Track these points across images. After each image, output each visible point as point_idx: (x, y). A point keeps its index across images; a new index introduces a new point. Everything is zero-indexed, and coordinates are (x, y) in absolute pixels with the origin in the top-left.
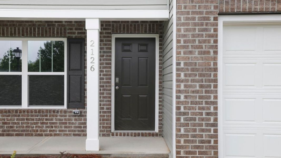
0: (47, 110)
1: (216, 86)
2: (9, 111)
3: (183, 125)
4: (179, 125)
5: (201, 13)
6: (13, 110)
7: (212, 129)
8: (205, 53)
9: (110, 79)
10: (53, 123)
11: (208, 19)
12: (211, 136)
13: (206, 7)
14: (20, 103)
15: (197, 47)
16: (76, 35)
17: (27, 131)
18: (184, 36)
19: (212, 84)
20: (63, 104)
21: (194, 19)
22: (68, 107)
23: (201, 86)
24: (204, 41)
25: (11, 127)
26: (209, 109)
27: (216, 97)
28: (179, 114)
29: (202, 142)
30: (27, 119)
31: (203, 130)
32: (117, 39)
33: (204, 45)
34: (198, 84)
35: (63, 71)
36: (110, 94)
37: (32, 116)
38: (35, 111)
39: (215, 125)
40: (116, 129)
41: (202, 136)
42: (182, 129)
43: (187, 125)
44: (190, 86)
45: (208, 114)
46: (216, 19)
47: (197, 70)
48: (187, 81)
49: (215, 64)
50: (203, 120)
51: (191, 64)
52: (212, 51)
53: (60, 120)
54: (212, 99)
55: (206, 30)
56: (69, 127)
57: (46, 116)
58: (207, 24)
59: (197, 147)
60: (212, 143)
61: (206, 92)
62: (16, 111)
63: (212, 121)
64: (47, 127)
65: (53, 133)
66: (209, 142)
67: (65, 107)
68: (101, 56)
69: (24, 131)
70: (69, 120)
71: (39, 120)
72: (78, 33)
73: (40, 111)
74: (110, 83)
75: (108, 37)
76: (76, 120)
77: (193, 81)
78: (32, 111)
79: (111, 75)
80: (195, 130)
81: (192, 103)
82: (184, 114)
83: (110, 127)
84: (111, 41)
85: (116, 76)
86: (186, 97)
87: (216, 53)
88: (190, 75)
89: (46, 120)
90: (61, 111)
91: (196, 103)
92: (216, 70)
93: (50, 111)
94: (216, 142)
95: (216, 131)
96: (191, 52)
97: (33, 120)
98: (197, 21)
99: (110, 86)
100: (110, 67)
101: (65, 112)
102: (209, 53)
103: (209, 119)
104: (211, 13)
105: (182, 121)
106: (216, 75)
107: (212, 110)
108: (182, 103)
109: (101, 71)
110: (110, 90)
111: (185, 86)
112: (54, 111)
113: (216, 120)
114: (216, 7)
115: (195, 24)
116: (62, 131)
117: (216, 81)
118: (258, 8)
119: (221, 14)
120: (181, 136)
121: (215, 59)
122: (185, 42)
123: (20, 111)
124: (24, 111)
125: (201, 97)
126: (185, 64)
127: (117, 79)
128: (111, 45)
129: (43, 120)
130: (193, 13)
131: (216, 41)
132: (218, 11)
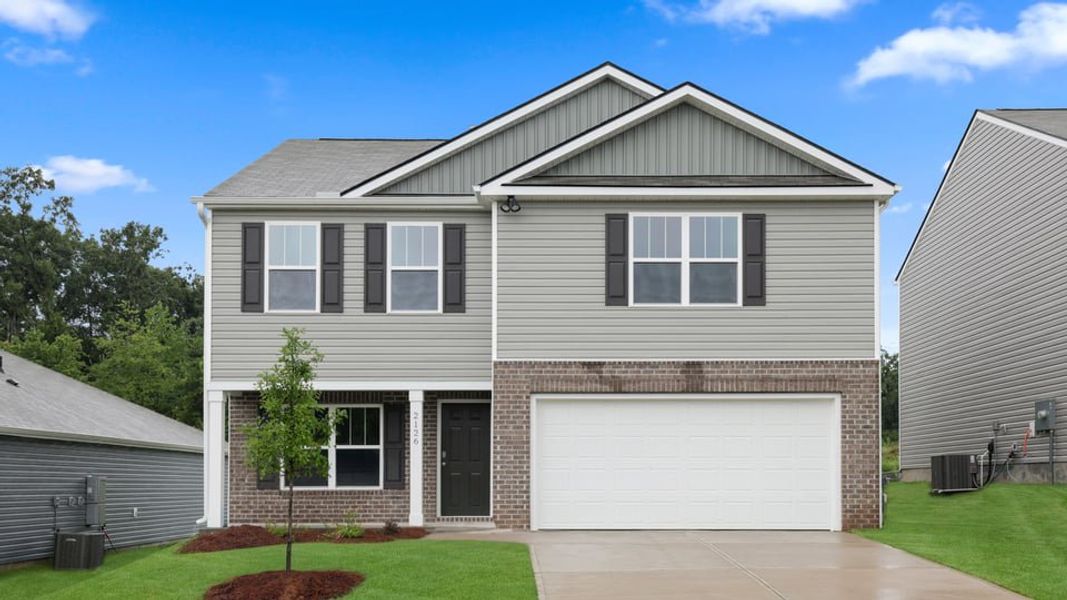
0: (359, 492)
1: (528, 457)
2: (315, 492)
3: (499, 492)
4: (496, 492)
5: (515, 392)
6: (319, 492)
7: (525, 495)
8: (518, 428)
9: (436, 453)
10: (367, 507)
11: (521, 397)
12: (524, 502)
13: (519, 387)
14: (326, 483)
15: (512, 422)
16: (395, 400)
17: (336, 516)
18: (500, 412)
19: (525, 455)
20: (378, 484)
21: (508, 397)
22: (385, 487)
23: (515, 457)
24: (518, 417)
25: (317, 512)
26: (522, 477)
27: (528, 467)
28: (496, 482)
29: (516, 507)
30: (336, 502)
31: (516, 497)
32: (443, 404)
33: (517, 420)
34: (512, 456)
35: (378, 444)
36: (436, 471)
37: (342, 498)
38: (346, 492)
39: (527, 492)
40: (443, 514)
41: (515, 502)
42: (498, 496)
43: (503, 492)
44: (506, 457)
45: (521, 482)
46: (528, 397)
47: (512, 443)
48: (503, 453)
49: (528, 438)
50: (517, 487)
51: (506, 438)
52: (524, 426)
53: (374, 503)
54: (525, 469)
55: (518, 407)
56: (386, 511)
57: (359, 498)
58: (520, 402)
59: (512, 512)
60: (525, 508)
61: (520, 462)
62: (323, 492)
63: (525, 488)
64: (360, 511)
65: (366, 518)
66: (522, 507)
67: (381, 487)
68: (424, 426)
69: (331, 516)
70: (386, 502)
71: (350, 502)
72: (397, 398)
73: (351, 492)
74: (435, 457)
75: (432, 403)
76: (394, 502)
77: (508, 453)
78: (341, 492)
79: (436, 448)
80: (510, 497)
81: (507, 472)
82: (500, 482)
83: (435, 511)
84: (436, 408)
85: (442, 450)
86: (502, 467)
87: (528, 427)
88: (505, 448)
89: (359, 502)
90: (376, 492)
91: (511, 472)
92: (528, 442)
93: (363, 492)
94: (528, 507)
95: (528, 497)
96: (506, 427)
97: (342, 503)
98: (511, 399)
99: (436, 462)
100: (436, 440)
101: (381, 491)
102: (522, 427)
103: (522, 487)
104: (524, 392)
105: (498, 488)
106: (528, 448)
107: (525, 479)
108: (498, 472)
109: (424, 444)
110: (436, 466)
111: (501, 457)
112: (368, 492)
113: (528, 487)
114: (528, 387)
115: (510, 402)
116: (378, 516)
117: (528, 452)
118: (564, 388)
119: (532, 392)
120: (498, 502)
121: (528, 433)
122: (501, 417)
123: (328, 492)
124: (332, 492)
125: (515, 467)
126: (501, 438)
127: (444, 454)
128: (436, 412)
129: (354, 502)
130: (509, 392)
131: (528, 417)
132: (529, 390)
